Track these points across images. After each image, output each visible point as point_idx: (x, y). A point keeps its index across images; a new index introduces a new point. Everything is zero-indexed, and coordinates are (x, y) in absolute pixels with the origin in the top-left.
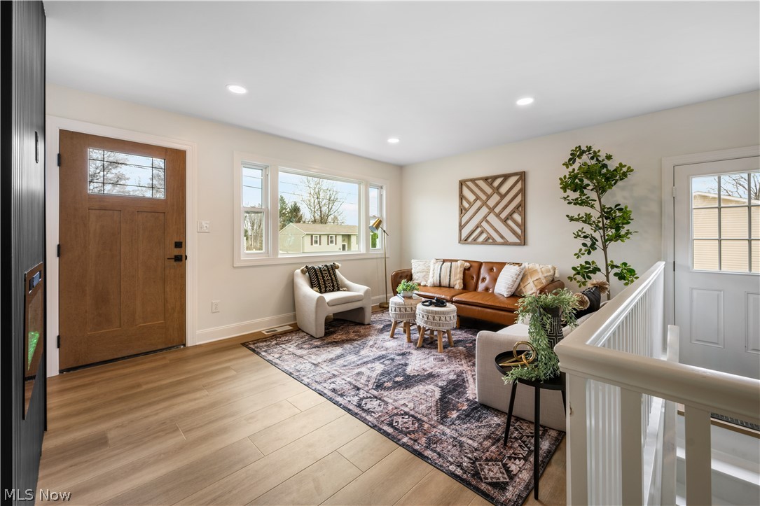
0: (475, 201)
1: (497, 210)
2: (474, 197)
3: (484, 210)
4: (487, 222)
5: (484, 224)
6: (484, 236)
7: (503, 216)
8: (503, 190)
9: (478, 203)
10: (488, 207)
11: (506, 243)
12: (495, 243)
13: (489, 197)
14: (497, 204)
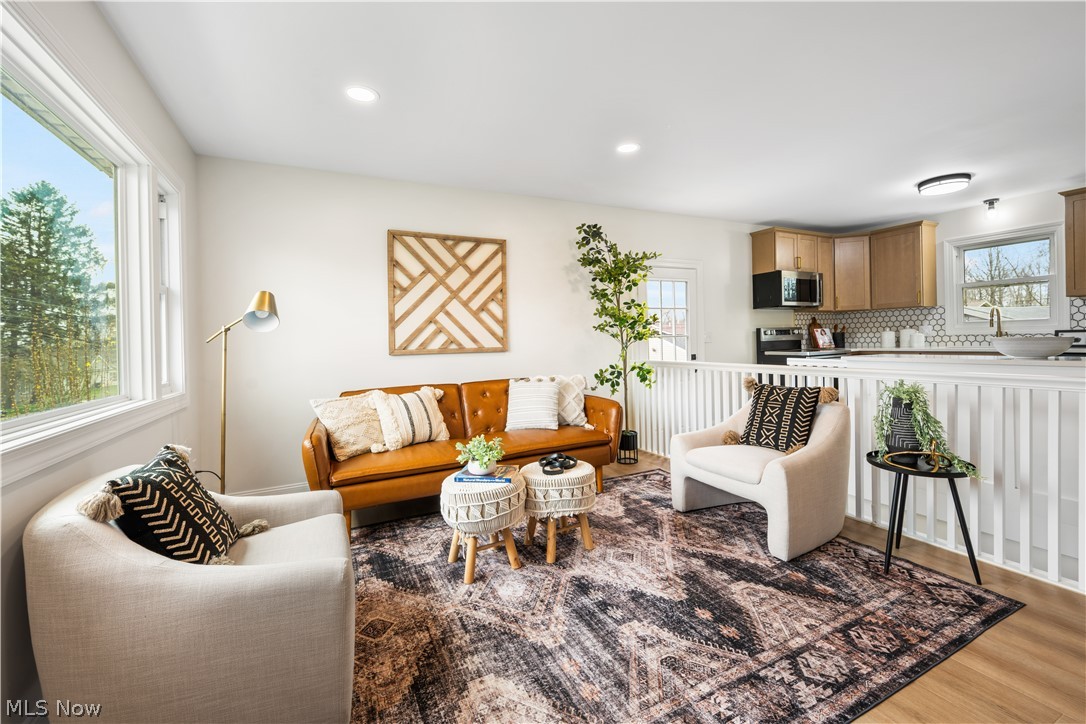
0: (423, 274)
1: (465, 294)
2: (421, 269)
3: (441, 294)
4: (448, 314)
5: (442, 318)
6: (441, 339)
7: (475, 305)
8: (474, 262)
9: (430, 280)
10: (448, 288)
11: (481, 350)
12: (461, 350)
13: (450, 271)
14: (465, 284)
